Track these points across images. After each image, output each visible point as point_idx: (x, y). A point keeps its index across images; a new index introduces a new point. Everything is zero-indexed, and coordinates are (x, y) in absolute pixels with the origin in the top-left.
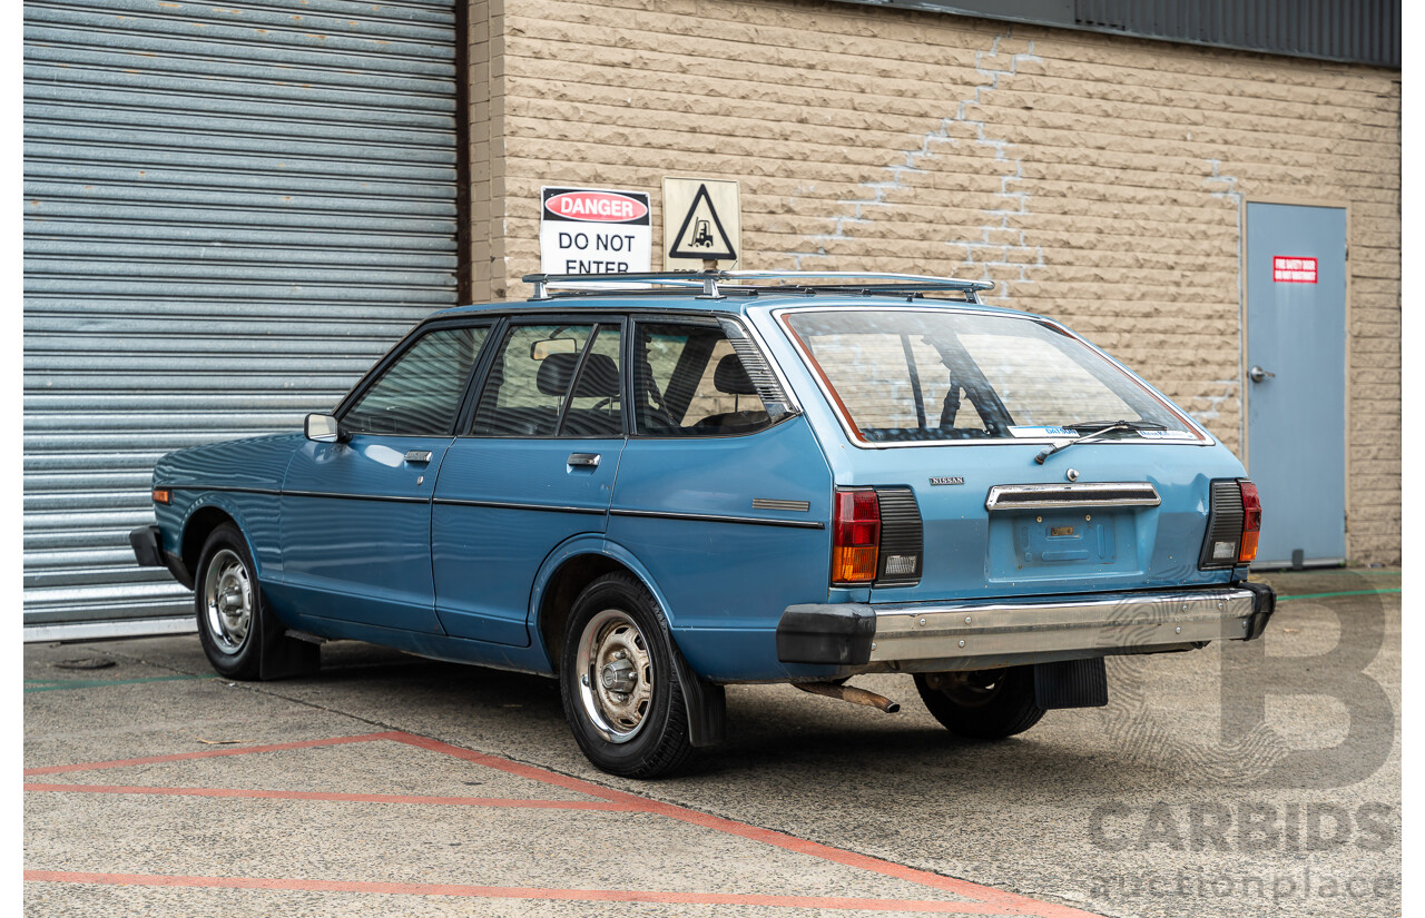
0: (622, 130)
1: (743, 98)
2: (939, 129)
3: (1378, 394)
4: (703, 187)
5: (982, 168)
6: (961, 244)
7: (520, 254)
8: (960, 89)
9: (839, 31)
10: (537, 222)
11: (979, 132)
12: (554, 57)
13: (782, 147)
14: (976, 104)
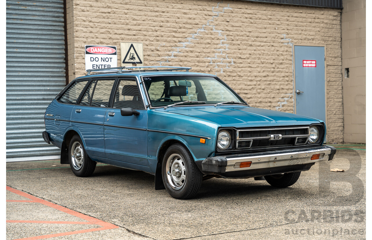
0: (108, 30)
1: (143, 21)
2: (202, 28)
3: (336, 97)
4: (132, 44)
5: (214, 38)
6: (209, 58)
7: (79, 63)
8: (208, 17)
9: (172, 2)
10: (84, 55)
11: (213, 28)
12: (88, 11)
13: (155, 34)
14: (213, 21)
